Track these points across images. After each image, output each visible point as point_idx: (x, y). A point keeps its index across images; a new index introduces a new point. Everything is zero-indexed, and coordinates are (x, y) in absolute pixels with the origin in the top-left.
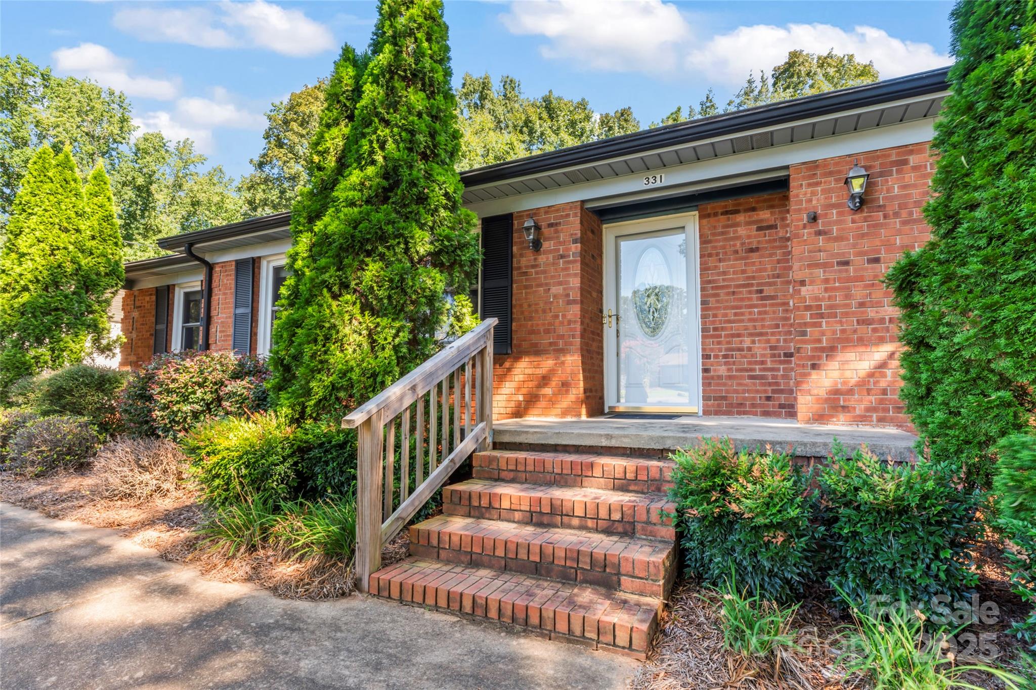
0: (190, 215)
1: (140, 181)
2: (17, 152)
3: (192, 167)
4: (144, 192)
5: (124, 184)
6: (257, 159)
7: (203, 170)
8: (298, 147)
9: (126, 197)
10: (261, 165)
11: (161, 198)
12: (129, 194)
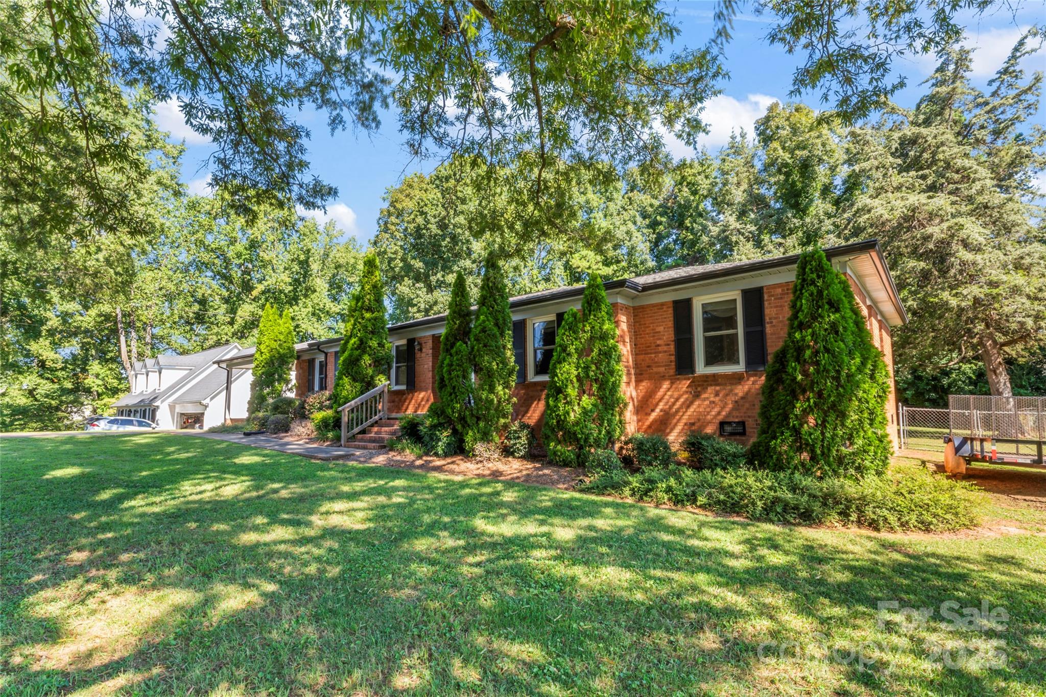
0: (334, 276)
1: (302, 257)
2: (232, 247)
3: (335, 240)
4: (304, 264)
5: (293, 260)
6: (373, 239)
7: (343, 240)
8: (396, 233)
9: (294, 270)
10: (375, 243)
11: (315, 267)
12: (296, 268)
